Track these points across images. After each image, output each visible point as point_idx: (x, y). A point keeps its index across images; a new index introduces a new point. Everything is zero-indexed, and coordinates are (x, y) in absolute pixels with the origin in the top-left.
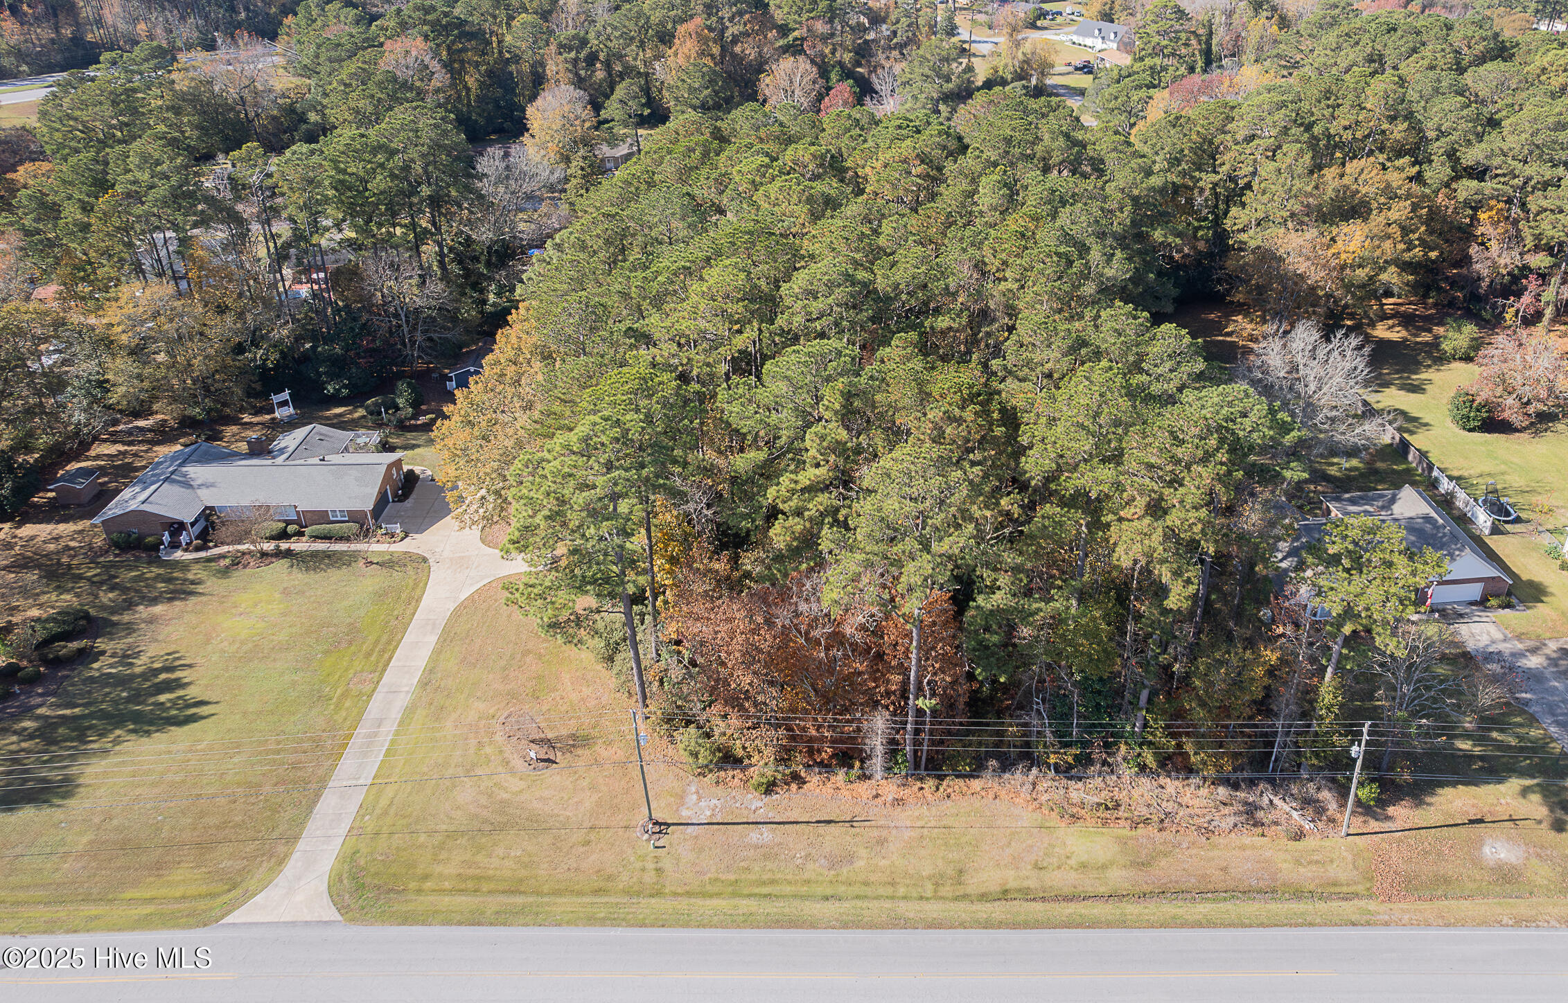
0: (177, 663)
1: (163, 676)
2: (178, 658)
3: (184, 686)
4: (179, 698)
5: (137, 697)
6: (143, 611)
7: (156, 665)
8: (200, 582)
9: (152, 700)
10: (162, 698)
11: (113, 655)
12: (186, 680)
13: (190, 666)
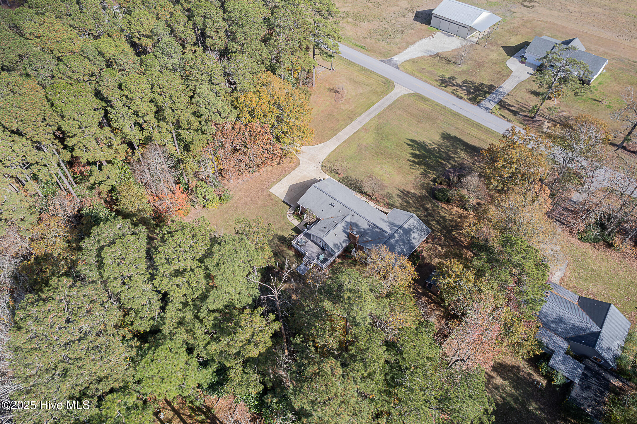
0: (411, 163)
1: (416, 161)
2: (411, 165)
3: (412, 154)
4: (413, 150)
5: (425, 157)
6: (417, 192)
7: (417, 166)
8: (398, 195)
9: (421, 153)
10: (417, 152)
11: (429, 177)
12: (411, 155)
13: (408, 160)
